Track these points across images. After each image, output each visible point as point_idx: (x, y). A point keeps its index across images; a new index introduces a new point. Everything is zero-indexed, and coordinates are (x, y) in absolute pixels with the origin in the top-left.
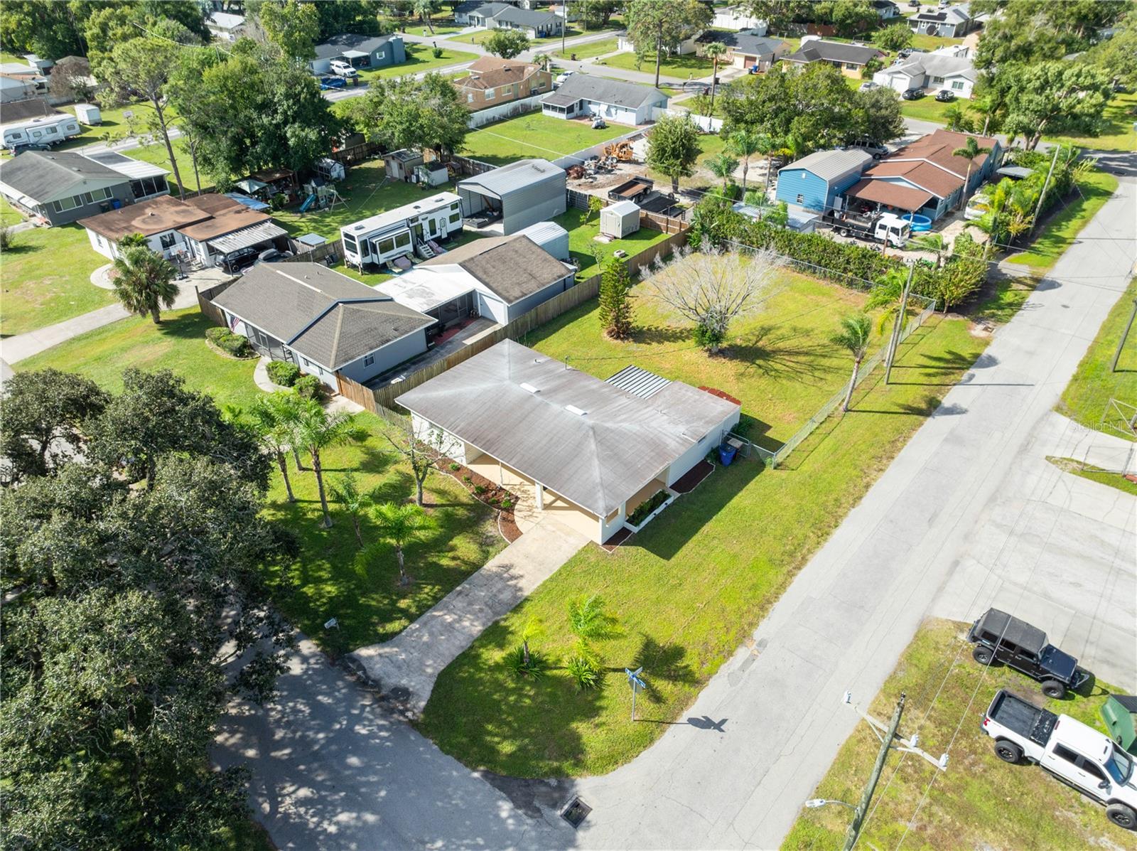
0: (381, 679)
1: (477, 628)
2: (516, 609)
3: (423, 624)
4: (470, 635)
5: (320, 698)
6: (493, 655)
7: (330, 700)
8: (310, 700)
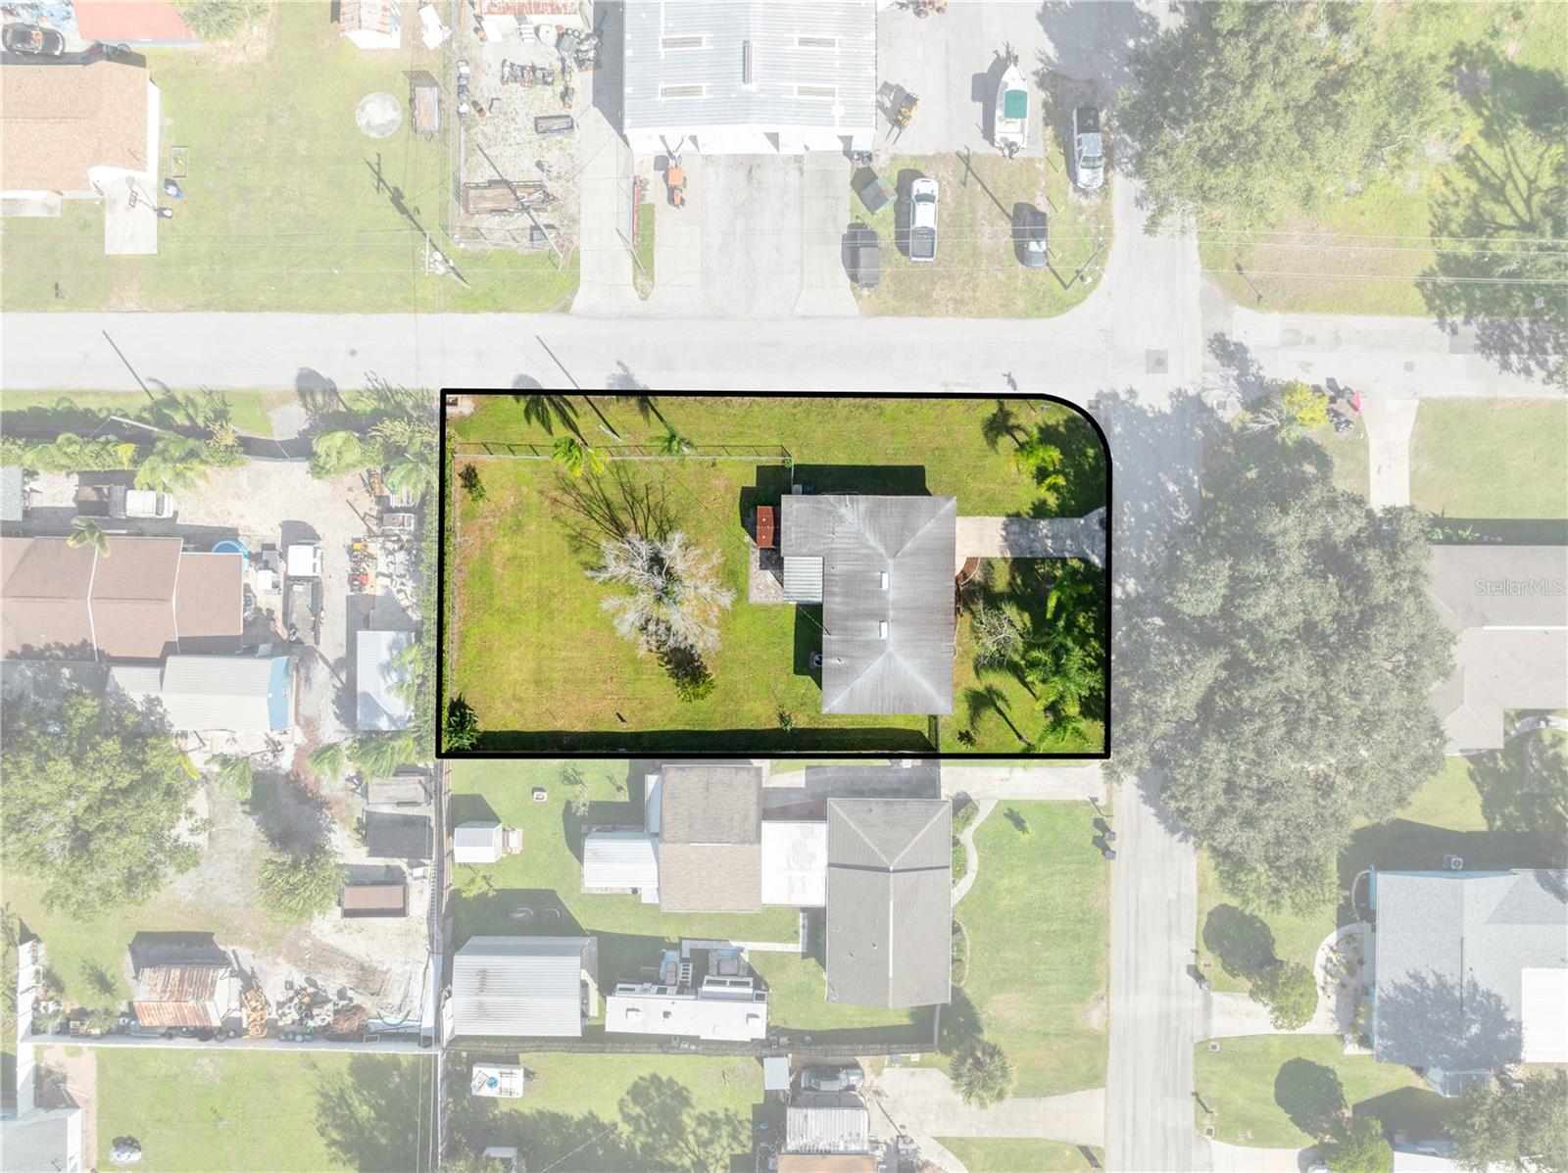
0: (1102, 542)
1: (1043, 523)
2: (1018, 515)
3: (1063, 551)
4: (1050, 523)
5: (1135, 555)
6: (1052, 501)
7: (1132, 550)
8: (1139, 558)
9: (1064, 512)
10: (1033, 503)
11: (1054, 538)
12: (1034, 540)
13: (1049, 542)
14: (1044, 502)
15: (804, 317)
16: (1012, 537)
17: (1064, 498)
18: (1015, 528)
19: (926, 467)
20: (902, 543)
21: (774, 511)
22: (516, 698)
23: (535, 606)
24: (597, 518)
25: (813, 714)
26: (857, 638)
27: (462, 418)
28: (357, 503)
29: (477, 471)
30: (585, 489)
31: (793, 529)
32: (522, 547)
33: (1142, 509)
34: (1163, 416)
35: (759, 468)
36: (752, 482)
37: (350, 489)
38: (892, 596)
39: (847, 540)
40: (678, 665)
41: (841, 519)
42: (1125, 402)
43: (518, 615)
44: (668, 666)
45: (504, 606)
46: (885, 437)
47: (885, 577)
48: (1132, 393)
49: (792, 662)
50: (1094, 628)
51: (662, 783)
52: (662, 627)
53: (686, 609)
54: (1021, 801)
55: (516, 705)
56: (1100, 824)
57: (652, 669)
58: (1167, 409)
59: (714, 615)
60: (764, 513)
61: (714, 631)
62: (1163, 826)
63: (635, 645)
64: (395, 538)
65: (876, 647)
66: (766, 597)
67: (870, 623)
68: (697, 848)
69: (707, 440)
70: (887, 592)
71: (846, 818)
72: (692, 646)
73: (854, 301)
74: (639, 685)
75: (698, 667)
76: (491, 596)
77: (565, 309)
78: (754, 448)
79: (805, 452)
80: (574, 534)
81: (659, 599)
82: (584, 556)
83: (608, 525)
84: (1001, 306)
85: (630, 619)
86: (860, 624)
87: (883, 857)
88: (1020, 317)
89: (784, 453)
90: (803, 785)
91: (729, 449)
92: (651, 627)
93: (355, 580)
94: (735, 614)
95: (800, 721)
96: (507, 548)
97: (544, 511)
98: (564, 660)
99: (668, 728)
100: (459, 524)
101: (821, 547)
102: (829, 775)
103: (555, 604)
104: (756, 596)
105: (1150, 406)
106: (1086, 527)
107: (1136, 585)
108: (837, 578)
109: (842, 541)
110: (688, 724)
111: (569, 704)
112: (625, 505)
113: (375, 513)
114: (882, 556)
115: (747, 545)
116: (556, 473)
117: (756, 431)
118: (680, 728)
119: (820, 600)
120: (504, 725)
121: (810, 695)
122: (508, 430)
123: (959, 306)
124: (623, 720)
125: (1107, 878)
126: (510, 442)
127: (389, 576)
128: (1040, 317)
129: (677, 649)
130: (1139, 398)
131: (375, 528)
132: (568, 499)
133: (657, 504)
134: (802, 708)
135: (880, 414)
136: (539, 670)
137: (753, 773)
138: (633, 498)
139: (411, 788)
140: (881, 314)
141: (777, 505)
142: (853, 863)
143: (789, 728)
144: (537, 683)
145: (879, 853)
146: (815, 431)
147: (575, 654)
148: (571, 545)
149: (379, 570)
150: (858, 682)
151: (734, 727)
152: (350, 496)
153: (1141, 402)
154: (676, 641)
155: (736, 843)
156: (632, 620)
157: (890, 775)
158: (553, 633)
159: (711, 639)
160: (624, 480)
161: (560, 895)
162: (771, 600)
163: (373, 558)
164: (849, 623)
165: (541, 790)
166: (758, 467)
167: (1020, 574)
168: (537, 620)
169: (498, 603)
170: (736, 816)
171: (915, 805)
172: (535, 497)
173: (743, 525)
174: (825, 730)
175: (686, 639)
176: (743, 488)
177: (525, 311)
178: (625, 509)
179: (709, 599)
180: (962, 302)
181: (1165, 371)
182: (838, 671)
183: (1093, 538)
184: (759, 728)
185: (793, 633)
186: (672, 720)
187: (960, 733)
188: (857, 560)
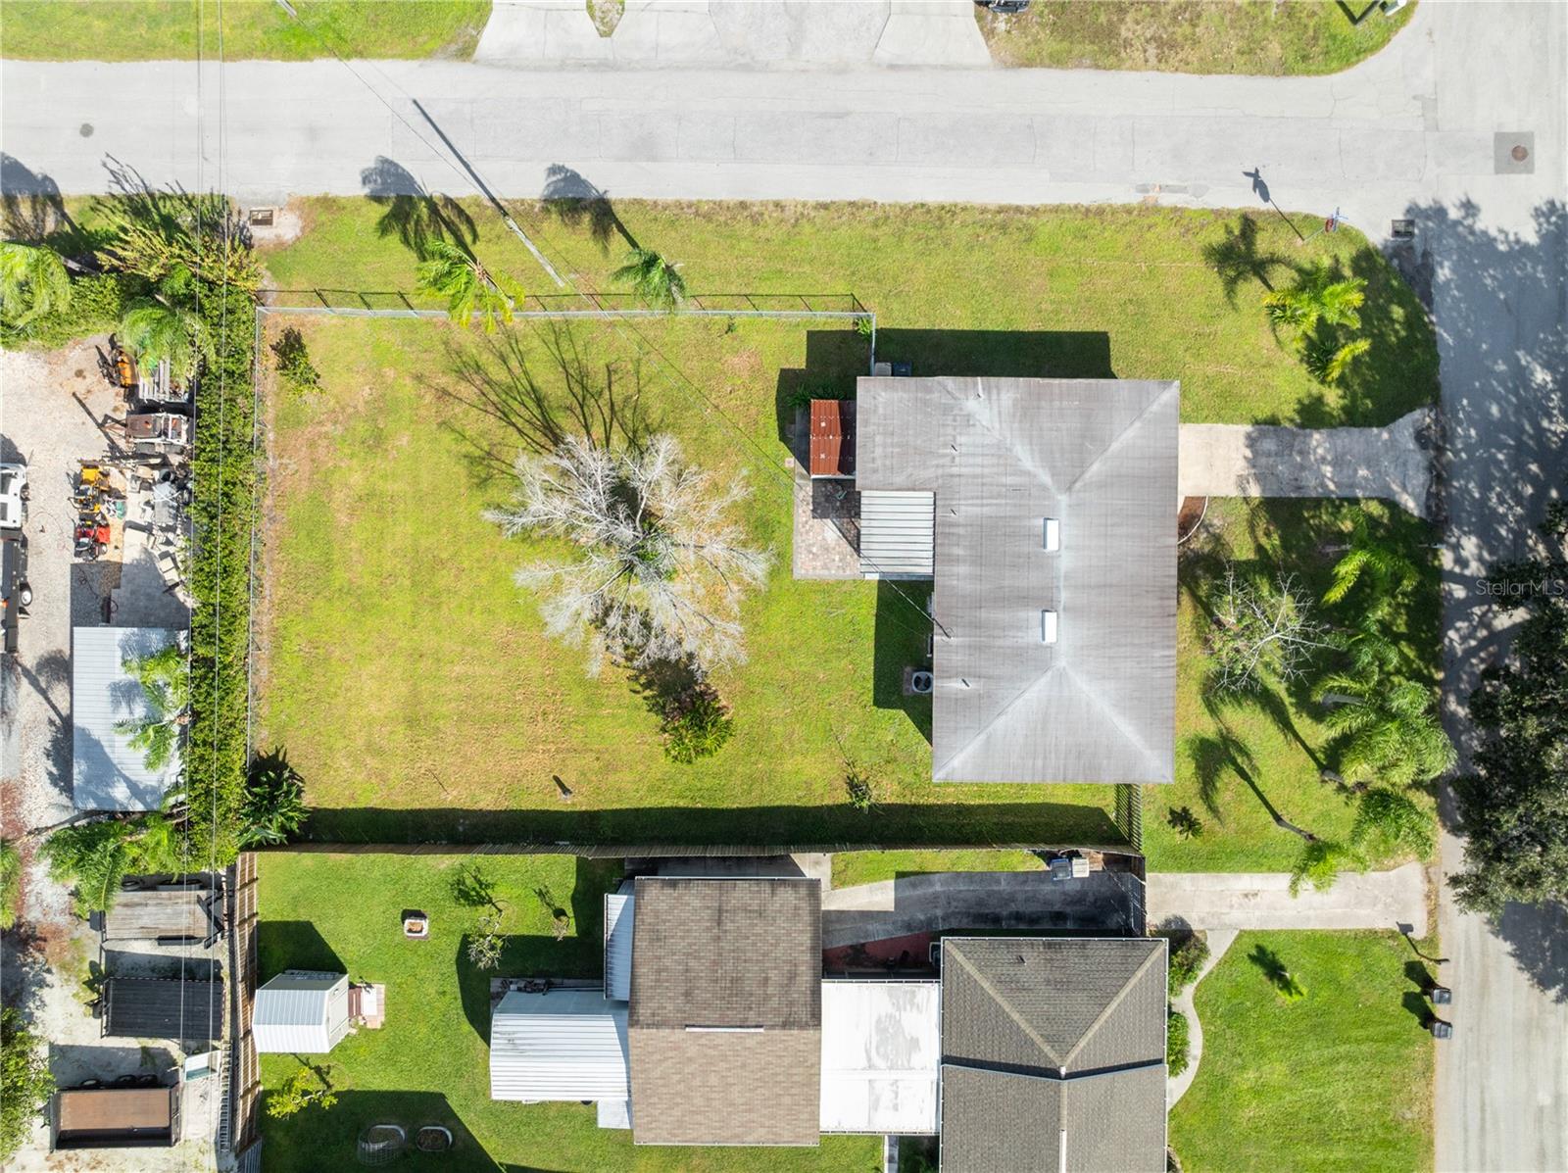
0: (1424, 468)
1: (1317, 437)
2: (1273, 422)
3: (1352, 486)
4: (1330, 436)
5: (1477, 495)
6: (1333, 398)
7: (1471, 485)
8: (1484, 499)
9: (1353, 418)
10: (1299, 401)
11: (1338, 463)
12: (1302, 468)
13: (1328, 470)
14: (1319, 400)
15: (892, 67)
16: (1263, 461)
17: (1354, 395)
18: (1269, 445)
19: (1112, 336)
20: (1082, 466)
21: (840, 406)
22: (372, 749)
23: (407, 583)
24: (520, 423)
25: (909, 778)
26: (999, 642)
27: (281, 245)
28: (91, 397)
29: (304, 341)
30: (497, 373)
31: (878, 439)
32: (385, 477)
33: (1489, 413)
34: (1525, 250)
35: (812, 336)
36: (798, 361)
37: (79, 374)
38: (1065, 563)
39: (979, 460)
40: (666, 690)
41: (968, 421)
42: (1457, 223)
43: (376, 600)
44: (648, 693)
45: (351, 583)
46: (1038, 281)
47: (1053, 527)
48: (1469, 207)
49: (870, 685)
50: (1407, 624)
51: (636, 908)
52: (634, 621)
53: (677, 586)
54: (1280, 932)
55: (373, 762)
56: (1414, 971)
57: (617, 697)
58: (1531, 237)
59: (733, 596)
60: (825, 412)
61: (734, 628)
62: (1526, 975)
63: (584, 654)
64: (157, 461)
65: (1036, 659)
66: (825, 567)
67: (1022, 614)
68: (702, 1035)
69: (717, 286)
70: (1055, 556)
71: (977, 976)
72: (691, 656)
73: (981, 39)
74: (594, 726)
75: (702, 694)
76: (328, 565)
77: (466, 52)
78: (803, 299)
79: (895, 306)
80: (478, 453)
81: (629, 568)
82: (494, 494)
83: (538, 436)
84: (1241, 52)
85: (575, 603)
86: (1003, 616)
87: (1047, 1049)
88: (1273, 73)
89: (857, 305)
90: (890, 906)
91: (756, 301)
92: (613, 620)
93: (85, 535)
94: (768, 599)
95: (886, 791)
96: (356, 478)
97: (423, 412)
98: (458, 680)
99: (646, 804)
100: (271, 436)
101: (930, 473)
102: (938, 888)
103: (444, 578)
104: (805, 567)
105: (1501, 231)
106: (1393, 443)
107: (1480, 547)
108: (961, 531)
109: (971, 461)
110: (680, 797)
111: (467, 760)
112: (570, 400)
113: (122, 416)
114: (1044, 488)
115: (790, 474)
116: (446, 343)
117: (807, 268)
118: (668, 804)
119: (929, 570)
120: (352, 797)
121: (902, 743)
122: (360, 267)
123: (1167, 50)
124: (565, 790)
125: (1429, 1068)
126: (364, 288)
127: (147, 529)
128: (1308, 73)
129: (663, 663)
130: (1482, 216)
131: (122, 444)
132: (466, 390)
133: (627, 399)
134: (890, 768)
135: (1028, 240)
136: (415, 698)
137: (803, 891)
138: (584, 388)
139: (183, 911)
140: (1029, 63)
141: (847, 397)
142: (989, 1058)
143: (865, 804)
144: (411, 722)
145: (1038, 1040)
146: (912, 270)
147: (479, 670)
148: (471, 475)
149: (128, 518)
150: (1000, 724)
151: (765, 803)
152: (80, 386)
153: (1486, 223)
154: (661, 647)
155: (773, 1027)
156: (576, 606)
157: (1047, 888)
158: (439, 632)
159: (727, 642)
160: (568, 356)
161: (453, 1102)
162: (833, 573)
163: (116, 495)
164: (983, 614)
165: (419, 915)
166: (810, 334)
167: (1278, 527)
168: (410, 608)
169: (340, 577)
170: (773, 974)
171: (1102, 949)
172: (407, 388)
173: (783, 438)
174: (930, 807)
175: (680, 642)
176: (783, 371)
177: (393, 56)
178: (569, 408)
179: (723, 568)
180: (1173, 45)
181: (1530, 170)
182: (962, 703)
183: (1405, 464)
184: (810, 804)
185: (872, 632)
186: (653, 789)
187: (1172, 812)
188: (999, 496)
